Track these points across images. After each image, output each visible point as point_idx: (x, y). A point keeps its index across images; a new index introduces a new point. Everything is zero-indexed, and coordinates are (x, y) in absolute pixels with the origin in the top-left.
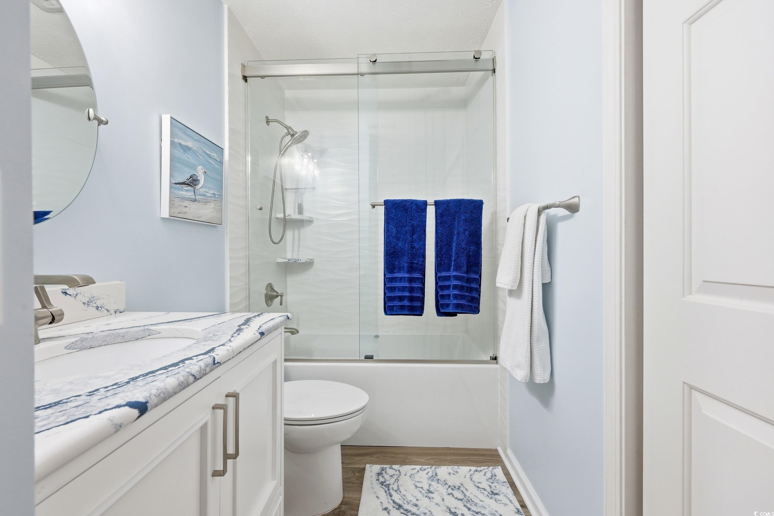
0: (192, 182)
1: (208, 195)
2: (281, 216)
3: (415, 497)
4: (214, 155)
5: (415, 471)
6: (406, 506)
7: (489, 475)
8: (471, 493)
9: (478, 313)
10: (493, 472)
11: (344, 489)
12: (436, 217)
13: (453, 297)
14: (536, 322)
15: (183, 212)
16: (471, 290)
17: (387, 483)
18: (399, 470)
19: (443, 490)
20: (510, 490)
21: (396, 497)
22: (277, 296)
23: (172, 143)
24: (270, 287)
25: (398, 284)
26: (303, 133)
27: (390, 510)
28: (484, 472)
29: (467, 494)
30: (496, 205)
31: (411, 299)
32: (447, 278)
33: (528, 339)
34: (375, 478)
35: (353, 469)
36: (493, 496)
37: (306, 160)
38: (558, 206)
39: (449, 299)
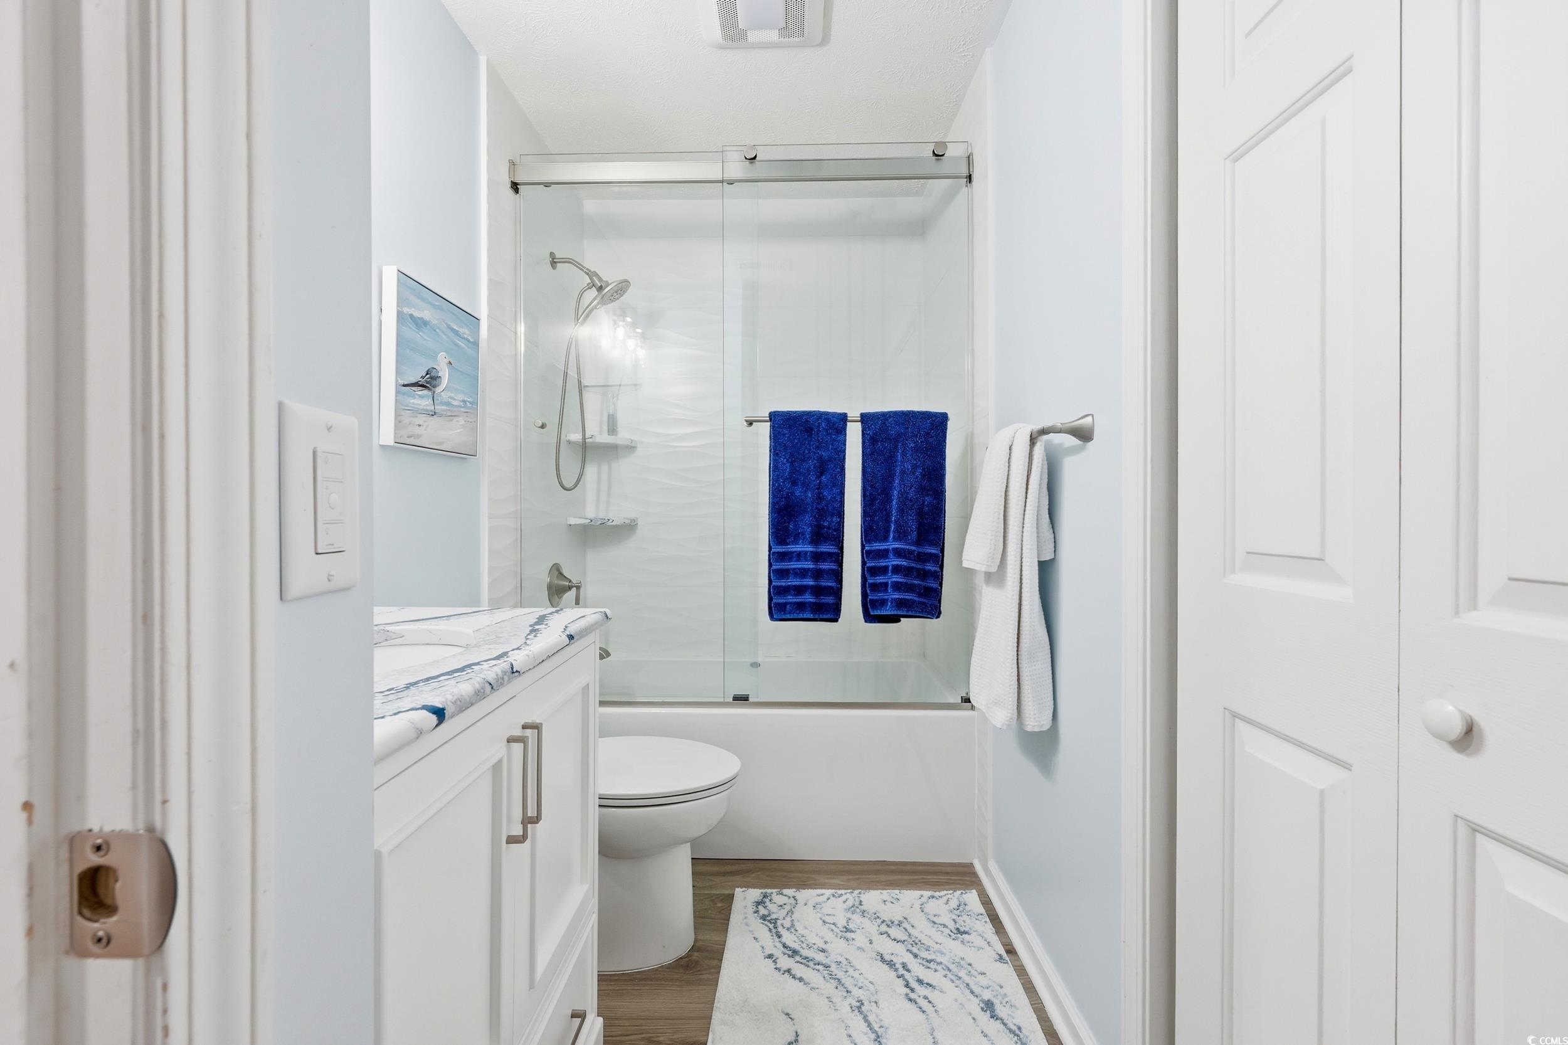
0: (428, 382)
1: (455, 403)
2: (576, 437)
3: (822, 938)
4: (465, 331)
5: (824, 898)
6: (805, 952)
7: (954, 903)
8: (921, 932)
9: (938, 617)
10: (961, 900)
11: (696, 928)
12: (863, 442)
13: (892, 586)
14: (1026, 626)
15: (414, 435)
16: (924, 575)
17: (774, 916)
18: (794, 897)
19: (872, 928)
20: (989, 926)
21: (788, 938)
22: (570, 588)
23: (400, 316)
24: (557, 570)
25: (794, 565)
26: (620, 285)
27: (777, 958)
28: (945, 899)
29: (914, 932)
30: (973, 422)
31: (817, 591)
32: (883, 554)
33: (1013, 656)
34: (751, 909)
35: (712, 897)
36: (959, 935)
37: (621, 331)
38: (1060, 431)
39: (886, 590)
